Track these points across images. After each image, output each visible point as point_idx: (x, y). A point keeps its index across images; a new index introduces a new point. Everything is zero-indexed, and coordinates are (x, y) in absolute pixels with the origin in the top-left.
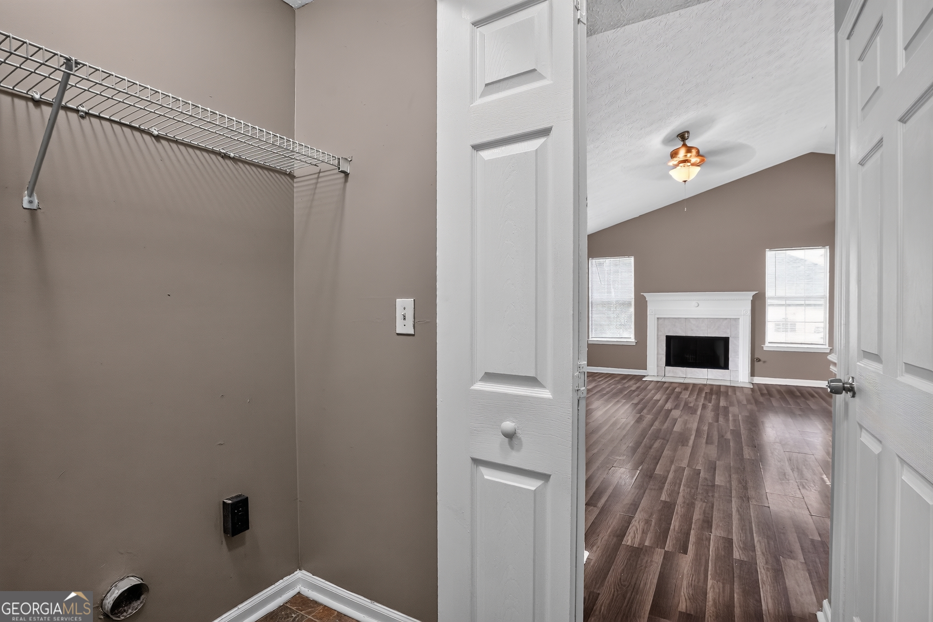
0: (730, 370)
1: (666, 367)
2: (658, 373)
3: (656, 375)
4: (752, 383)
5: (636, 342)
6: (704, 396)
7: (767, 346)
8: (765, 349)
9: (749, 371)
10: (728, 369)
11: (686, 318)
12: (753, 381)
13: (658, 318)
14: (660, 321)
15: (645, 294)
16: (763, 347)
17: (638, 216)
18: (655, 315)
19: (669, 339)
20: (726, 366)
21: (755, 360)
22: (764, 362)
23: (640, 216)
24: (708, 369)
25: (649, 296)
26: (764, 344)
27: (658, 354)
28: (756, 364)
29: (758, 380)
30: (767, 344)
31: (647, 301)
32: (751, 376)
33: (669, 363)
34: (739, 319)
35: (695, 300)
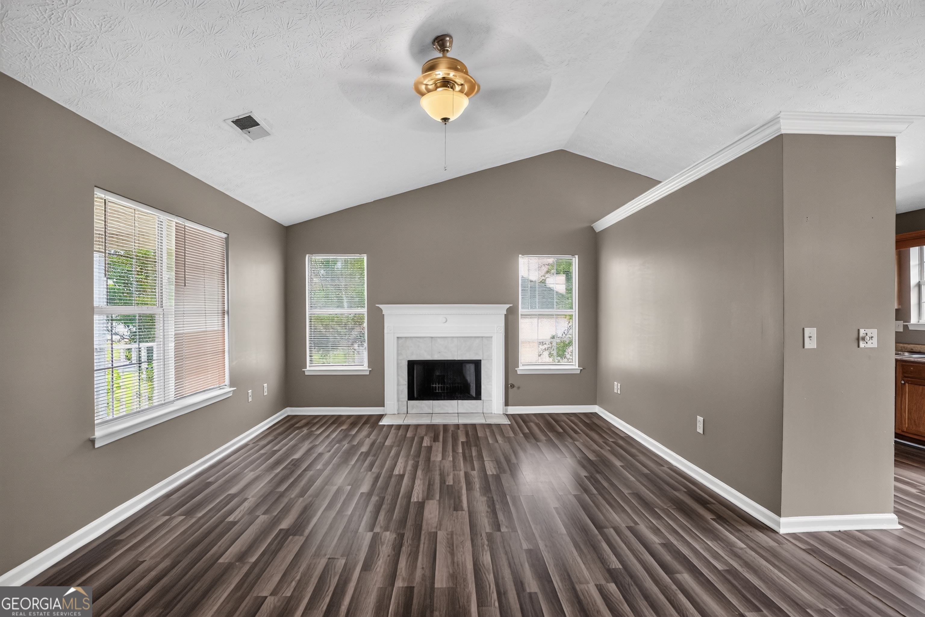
0: (483, 400)
1: (408, 401)
2: (398, 410)
3: (396, 413)
4: (506, 414)
5: (370, 371)
6: (461, 452)
7: (522, 369)
8: (519, 373)
9: (503, 400)
10: (481, 400)
11: (432, 338)
12: (507, 412)
13: (398, 338)
14: (401, 341)
15: (380, 306)
16: (516, 371)
17: (373, 201)
18: (394, 333)
19: (412, 365)
20: (478, 397)
21: (508, 386)
22: (519, 388)
23: (374, 201)
24: (459, 401)
25: (386, 309)
26: (518, 367)
27: (398, 385)
28: (511, 391)
29: (514, 410)
30: (521, 367)
31: (384, 315)
32: (505, 406)
33: (411, 397)
34: (492, 337)
35: (443, 314)
